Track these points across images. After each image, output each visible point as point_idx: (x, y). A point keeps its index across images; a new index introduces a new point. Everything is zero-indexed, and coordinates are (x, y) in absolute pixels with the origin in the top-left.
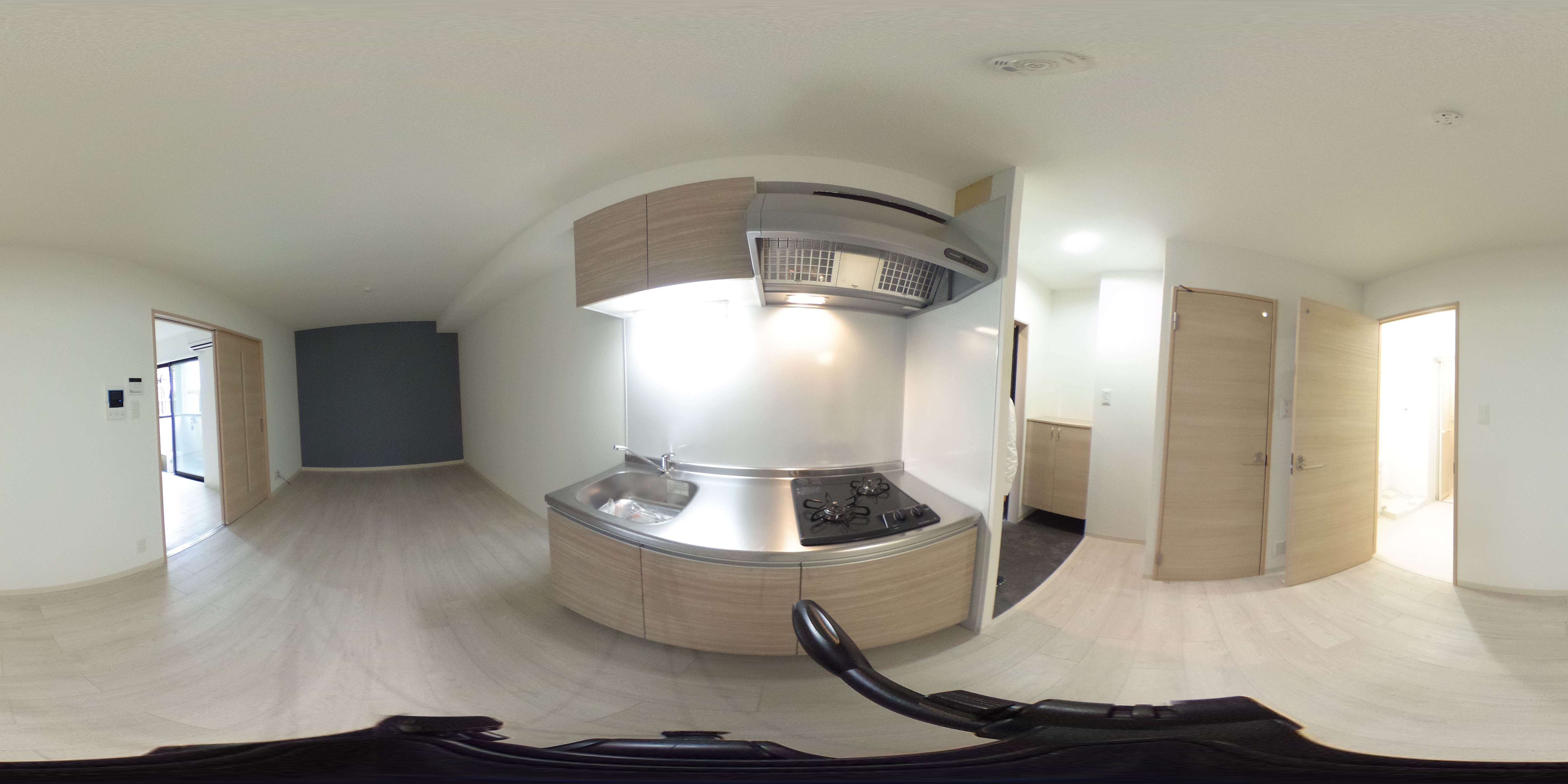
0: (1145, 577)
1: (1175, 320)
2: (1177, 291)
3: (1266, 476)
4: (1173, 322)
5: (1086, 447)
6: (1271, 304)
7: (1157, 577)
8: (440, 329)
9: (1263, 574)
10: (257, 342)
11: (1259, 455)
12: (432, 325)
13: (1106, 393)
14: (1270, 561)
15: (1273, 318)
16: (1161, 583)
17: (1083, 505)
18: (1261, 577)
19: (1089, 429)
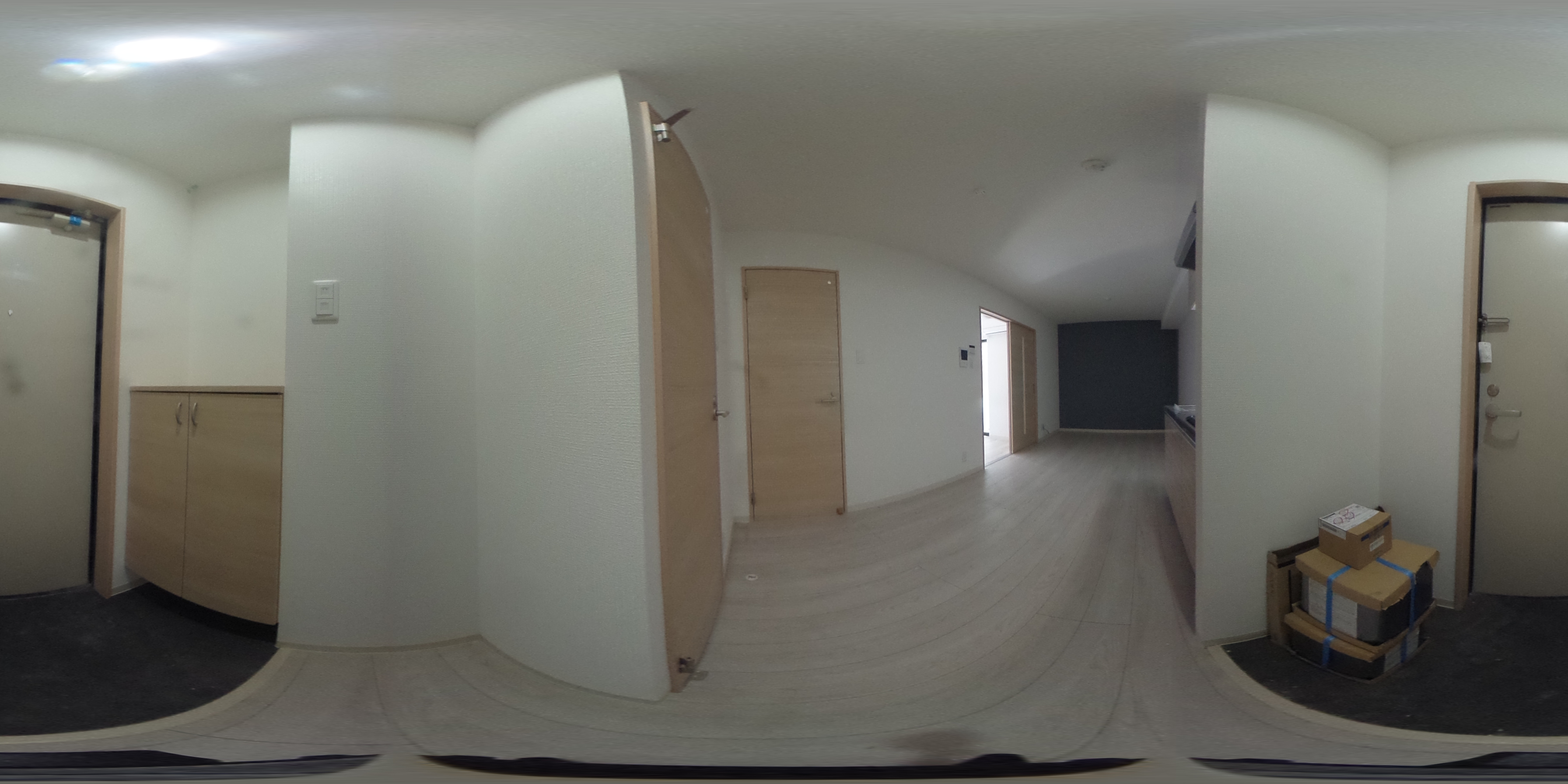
8: (1164, 326)
10: (1032, 331)
12: (1158, 323)
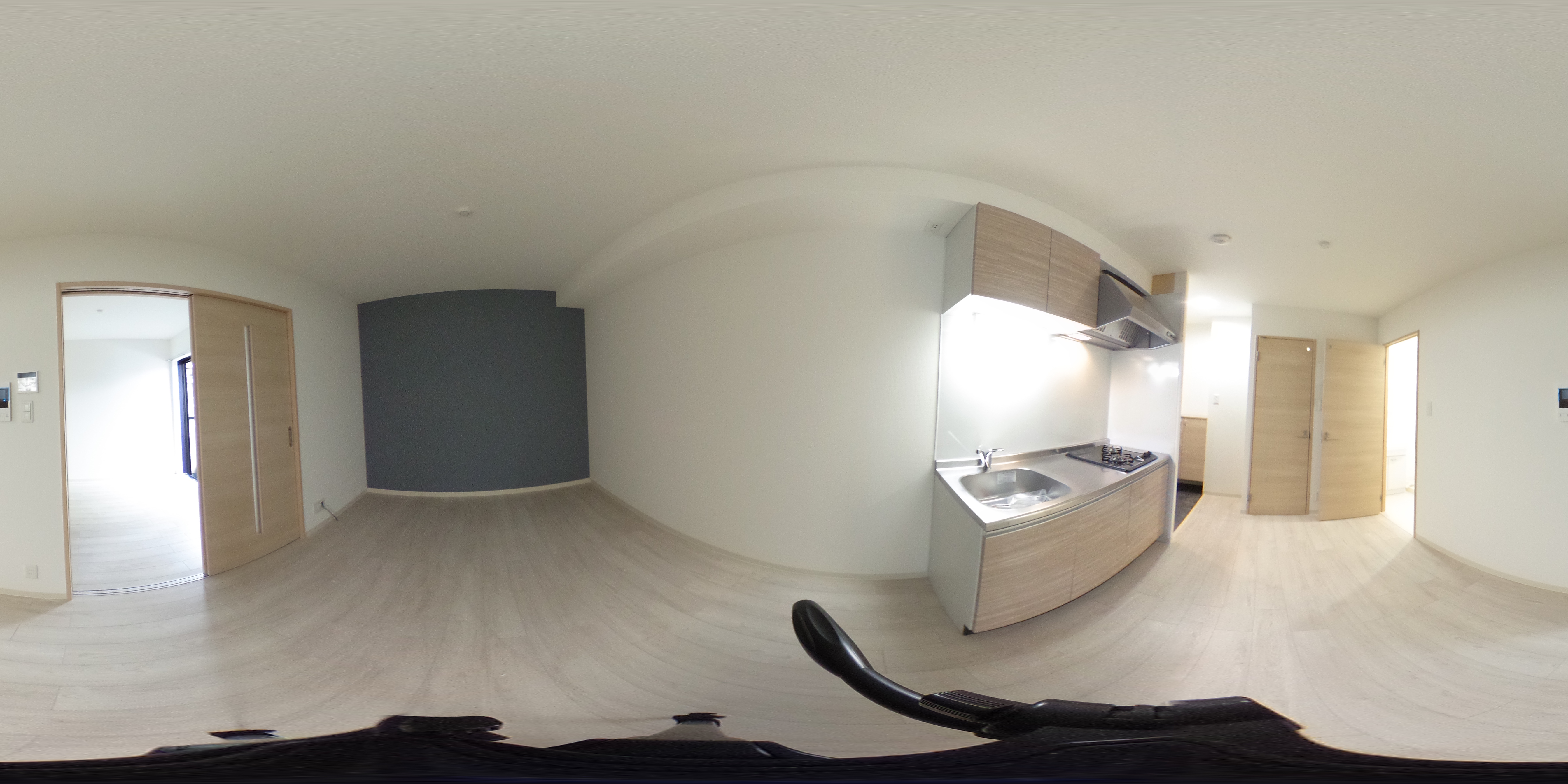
0: (1242, 512)
1: (1257, 355)
2: (1258, 338)
3: (1309, 445)
4: (1256, 356)
5: (1203, 431)
6: (1312, 343)
7: (1249, 513)
8: (562, 301)
9: (1308, 514)
11: (1305, 432)
12: (551, 296)
13: (1216, 397)
14: (1312, 506)
15: (1313, 351)
16: (1251, 516)
17: (1201, 471)
18: (1307, 515)
19: (1205, 419)
